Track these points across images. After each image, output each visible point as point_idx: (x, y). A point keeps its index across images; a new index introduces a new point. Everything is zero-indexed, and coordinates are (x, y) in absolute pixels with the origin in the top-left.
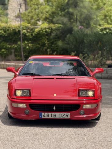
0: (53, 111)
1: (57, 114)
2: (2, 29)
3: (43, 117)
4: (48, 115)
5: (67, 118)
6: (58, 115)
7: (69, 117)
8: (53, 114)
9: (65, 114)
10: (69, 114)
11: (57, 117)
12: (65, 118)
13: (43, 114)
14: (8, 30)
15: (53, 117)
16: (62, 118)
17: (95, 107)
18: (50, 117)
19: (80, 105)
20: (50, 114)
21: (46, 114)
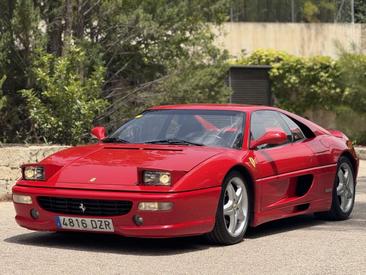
0: (79, 214)
1: (88, 220)
3: (64, 227)
4: (71, 222)
5: (108, 230)
6: (90, 224)
7: (111, 229)
8: (80, 219)
9: (103, 220)
10: (110, 221)
11: (90, 228)
12: (105, 230)
13: (61, 218)
15: (81, 228)
16: (98, 230)
17: (169, 208)
18: (76, 227)
19: (131, 203)
20: (74, 219)
21: (67, 218)
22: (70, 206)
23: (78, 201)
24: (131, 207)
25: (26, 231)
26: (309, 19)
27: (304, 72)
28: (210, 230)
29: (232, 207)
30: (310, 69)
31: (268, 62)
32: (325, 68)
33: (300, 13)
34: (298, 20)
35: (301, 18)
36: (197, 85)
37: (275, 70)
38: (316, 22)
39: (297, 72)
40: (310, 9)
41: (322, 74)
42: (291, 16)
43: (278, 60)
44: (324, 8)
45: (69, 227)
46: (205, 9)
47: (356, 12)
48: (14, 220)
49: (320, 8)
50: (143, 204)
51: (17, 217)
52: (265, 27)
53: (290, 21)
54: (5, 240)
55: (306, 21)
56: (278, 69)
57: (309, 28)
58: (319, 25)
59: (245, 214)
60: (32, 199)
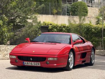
0: (30, 61)
1: (33, 63)
2: (93, 28)
3: (25, 65)
4: (28, 63)
5: (39, 66)
6: (33, 64)
7: (40, 65)
8: (30, 62)
9: (37, 63)
10: (39, 63)
11: (33, 65)
13: (25, 62)
14: (97, 29)
15: (31, 65)
16: (36, 65)
17: (56, 60)
18: (29, 65)
19: (46, 58)
20: (29, 62)
21: (26, 62)
22: (27, 59)
23: (30, 57)
24: (46, 59)
25: (13, 66)
26: (54, 14)
27: (58, 28)
28: (66, 66)
29: (70, 60)
30: (60, 27)
31: (48, 25)
32: (64, 27)
33: (52, 12)
34: (51, 14)
35: (52, 14)
36: (33, 30)
37: (50, 27)
38: (56, 15)
39: (56, 28)
40: (55, 11)
41: (64, 29)
42: (49, 13)
43: (51, 24)
44: (59, 11)
45: (27, 65)
46: (34, 9)
47: (67, 13)
48: (10, 63)
49: (58, 11)
50: (49, 58)
51: (10, 62)
52: (42, 16)
53: (49, 14)
54: (6, 69)
55: (53, 15)
56: (51, 27)
57: (54, 17)
58: (57, 16)
59: (73, 62)
60: (16, 57)
